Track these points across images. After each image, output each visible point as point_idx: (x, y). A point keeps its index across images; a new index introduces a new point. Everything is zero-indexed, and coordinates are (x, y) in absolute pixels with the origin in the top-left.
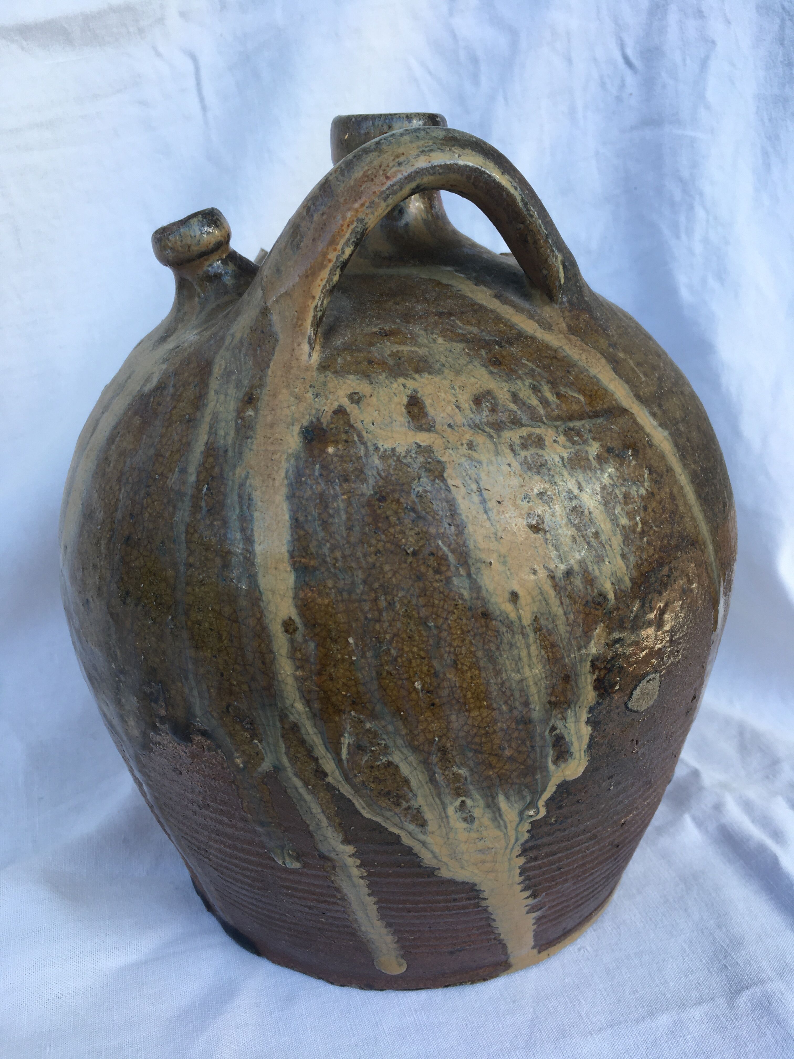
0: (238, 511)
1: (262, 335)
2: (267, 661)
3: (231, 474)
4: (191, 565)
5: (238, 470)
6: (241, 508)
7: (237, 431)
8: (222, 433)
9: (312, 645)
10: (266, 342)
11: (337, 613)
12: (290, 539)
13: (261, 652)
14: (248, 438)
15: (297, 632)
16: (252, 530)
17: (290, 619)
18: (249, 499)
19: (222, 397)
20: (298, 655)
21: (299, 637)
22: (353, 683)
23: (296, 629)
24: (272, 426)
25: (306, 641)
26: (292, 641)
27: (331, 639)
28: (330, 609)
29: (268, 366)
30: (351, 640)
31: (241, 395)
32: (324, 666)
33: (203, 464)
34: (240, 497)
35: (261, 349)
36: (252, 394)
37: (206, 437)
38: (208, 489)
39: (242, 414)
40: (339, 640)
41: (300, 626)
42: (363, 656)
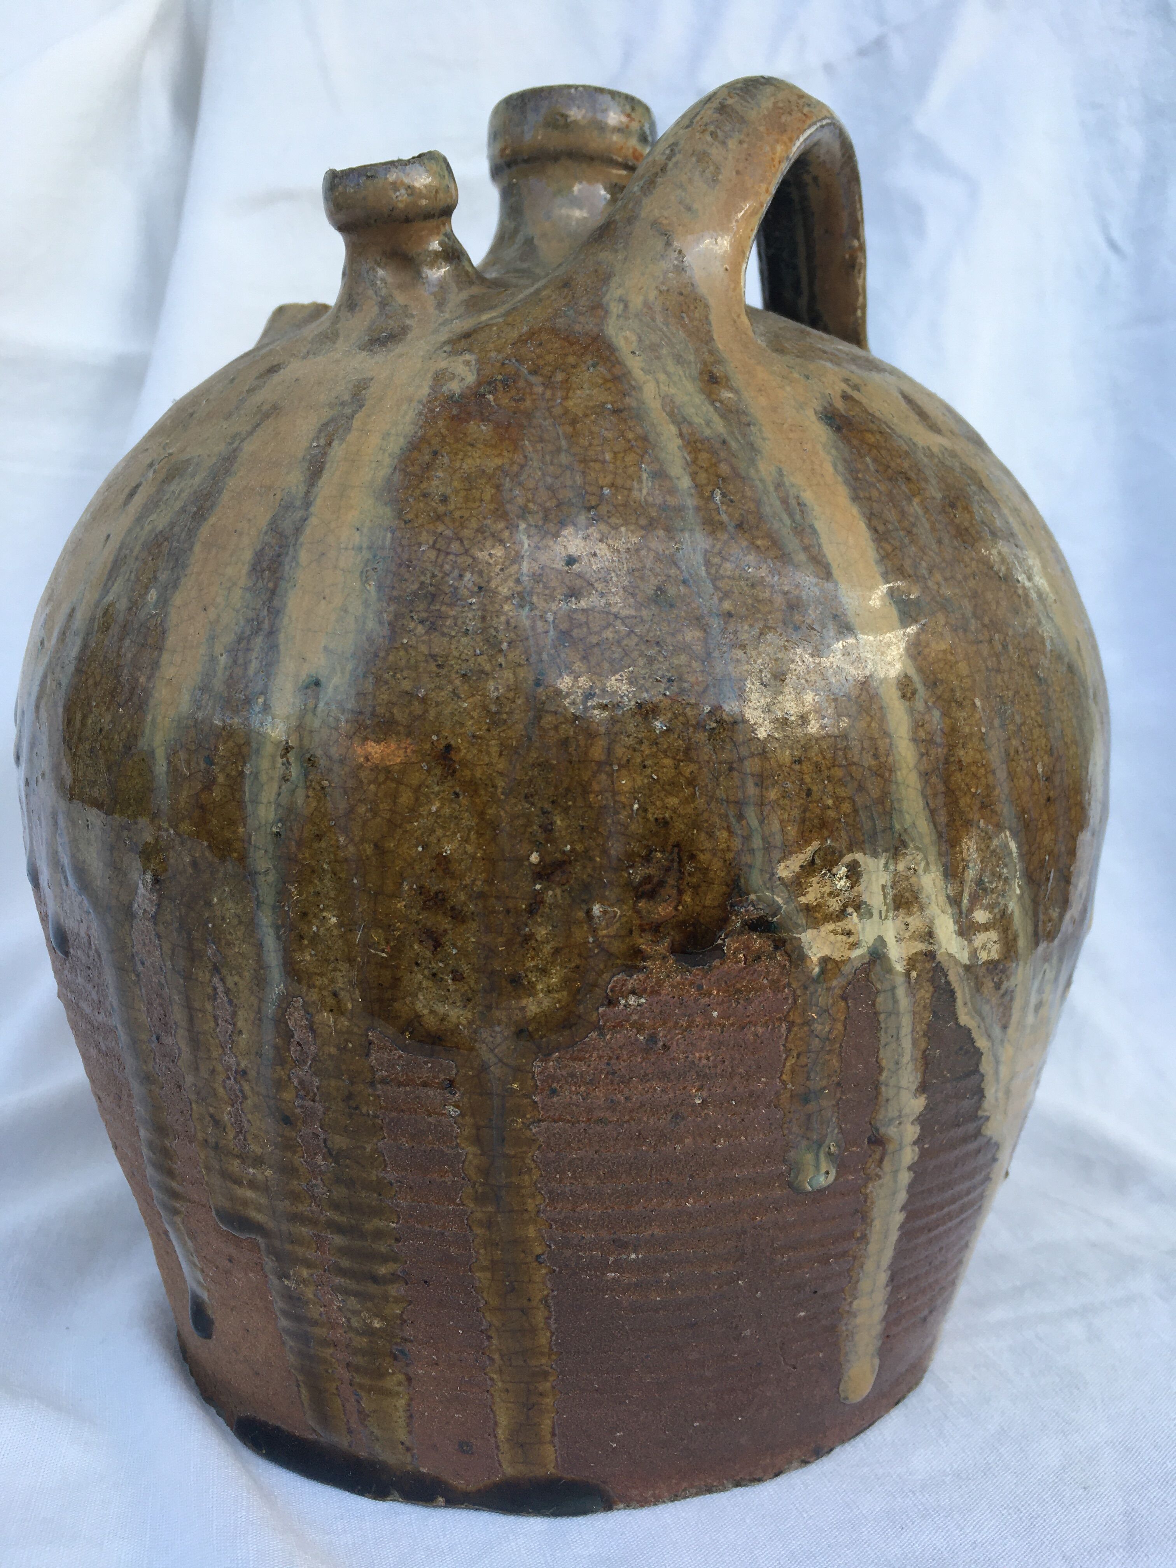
0: (788, 522)
1: (682, 298)
2: (881, 750)
3: (752, 472)
4: (730, 615)
5: (762, 466)
6: (791, 515)
7: (723, 416)
8: (697, 420)
9: (936, 713)
10: (692, 307)
11: (957, 662)
12: (877, 556)
13: (872, 739)
14: (749, 425)
15: (917, 697)
16: (820, 546)
17: (906, 676)
18: (799, 504)
19: (662, 377)
20: (922, 734)
21: (920, 705)
22: (982, 771)
23: (914, 693)
24: (774, 410)
25: (929, 709)
26: (911, 711)
27: (956, 702)
28: (949, 657)
29: (712, 339)
30: (978, 703)
31: (695, 373)
32: (951, 747)
33: (695, 461)
34: (785, 501)
35: (688, 316)
36: (711, 372)
37: (673, 429)
38: (724, 495)
39: (714, 397)
40: (964, 703)
41: (919, 686)
42: (992, 727)
